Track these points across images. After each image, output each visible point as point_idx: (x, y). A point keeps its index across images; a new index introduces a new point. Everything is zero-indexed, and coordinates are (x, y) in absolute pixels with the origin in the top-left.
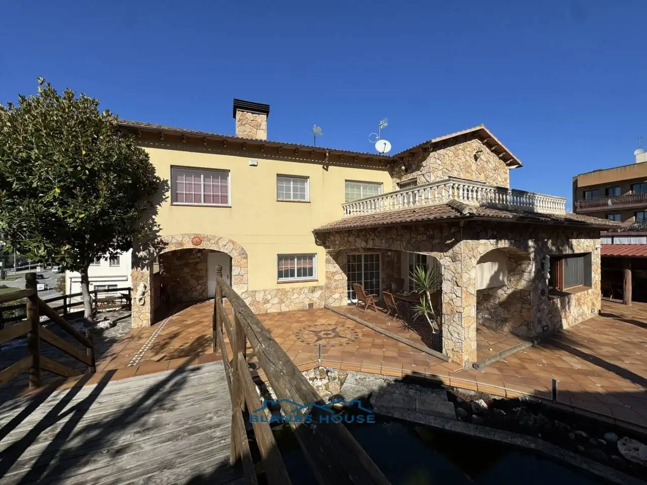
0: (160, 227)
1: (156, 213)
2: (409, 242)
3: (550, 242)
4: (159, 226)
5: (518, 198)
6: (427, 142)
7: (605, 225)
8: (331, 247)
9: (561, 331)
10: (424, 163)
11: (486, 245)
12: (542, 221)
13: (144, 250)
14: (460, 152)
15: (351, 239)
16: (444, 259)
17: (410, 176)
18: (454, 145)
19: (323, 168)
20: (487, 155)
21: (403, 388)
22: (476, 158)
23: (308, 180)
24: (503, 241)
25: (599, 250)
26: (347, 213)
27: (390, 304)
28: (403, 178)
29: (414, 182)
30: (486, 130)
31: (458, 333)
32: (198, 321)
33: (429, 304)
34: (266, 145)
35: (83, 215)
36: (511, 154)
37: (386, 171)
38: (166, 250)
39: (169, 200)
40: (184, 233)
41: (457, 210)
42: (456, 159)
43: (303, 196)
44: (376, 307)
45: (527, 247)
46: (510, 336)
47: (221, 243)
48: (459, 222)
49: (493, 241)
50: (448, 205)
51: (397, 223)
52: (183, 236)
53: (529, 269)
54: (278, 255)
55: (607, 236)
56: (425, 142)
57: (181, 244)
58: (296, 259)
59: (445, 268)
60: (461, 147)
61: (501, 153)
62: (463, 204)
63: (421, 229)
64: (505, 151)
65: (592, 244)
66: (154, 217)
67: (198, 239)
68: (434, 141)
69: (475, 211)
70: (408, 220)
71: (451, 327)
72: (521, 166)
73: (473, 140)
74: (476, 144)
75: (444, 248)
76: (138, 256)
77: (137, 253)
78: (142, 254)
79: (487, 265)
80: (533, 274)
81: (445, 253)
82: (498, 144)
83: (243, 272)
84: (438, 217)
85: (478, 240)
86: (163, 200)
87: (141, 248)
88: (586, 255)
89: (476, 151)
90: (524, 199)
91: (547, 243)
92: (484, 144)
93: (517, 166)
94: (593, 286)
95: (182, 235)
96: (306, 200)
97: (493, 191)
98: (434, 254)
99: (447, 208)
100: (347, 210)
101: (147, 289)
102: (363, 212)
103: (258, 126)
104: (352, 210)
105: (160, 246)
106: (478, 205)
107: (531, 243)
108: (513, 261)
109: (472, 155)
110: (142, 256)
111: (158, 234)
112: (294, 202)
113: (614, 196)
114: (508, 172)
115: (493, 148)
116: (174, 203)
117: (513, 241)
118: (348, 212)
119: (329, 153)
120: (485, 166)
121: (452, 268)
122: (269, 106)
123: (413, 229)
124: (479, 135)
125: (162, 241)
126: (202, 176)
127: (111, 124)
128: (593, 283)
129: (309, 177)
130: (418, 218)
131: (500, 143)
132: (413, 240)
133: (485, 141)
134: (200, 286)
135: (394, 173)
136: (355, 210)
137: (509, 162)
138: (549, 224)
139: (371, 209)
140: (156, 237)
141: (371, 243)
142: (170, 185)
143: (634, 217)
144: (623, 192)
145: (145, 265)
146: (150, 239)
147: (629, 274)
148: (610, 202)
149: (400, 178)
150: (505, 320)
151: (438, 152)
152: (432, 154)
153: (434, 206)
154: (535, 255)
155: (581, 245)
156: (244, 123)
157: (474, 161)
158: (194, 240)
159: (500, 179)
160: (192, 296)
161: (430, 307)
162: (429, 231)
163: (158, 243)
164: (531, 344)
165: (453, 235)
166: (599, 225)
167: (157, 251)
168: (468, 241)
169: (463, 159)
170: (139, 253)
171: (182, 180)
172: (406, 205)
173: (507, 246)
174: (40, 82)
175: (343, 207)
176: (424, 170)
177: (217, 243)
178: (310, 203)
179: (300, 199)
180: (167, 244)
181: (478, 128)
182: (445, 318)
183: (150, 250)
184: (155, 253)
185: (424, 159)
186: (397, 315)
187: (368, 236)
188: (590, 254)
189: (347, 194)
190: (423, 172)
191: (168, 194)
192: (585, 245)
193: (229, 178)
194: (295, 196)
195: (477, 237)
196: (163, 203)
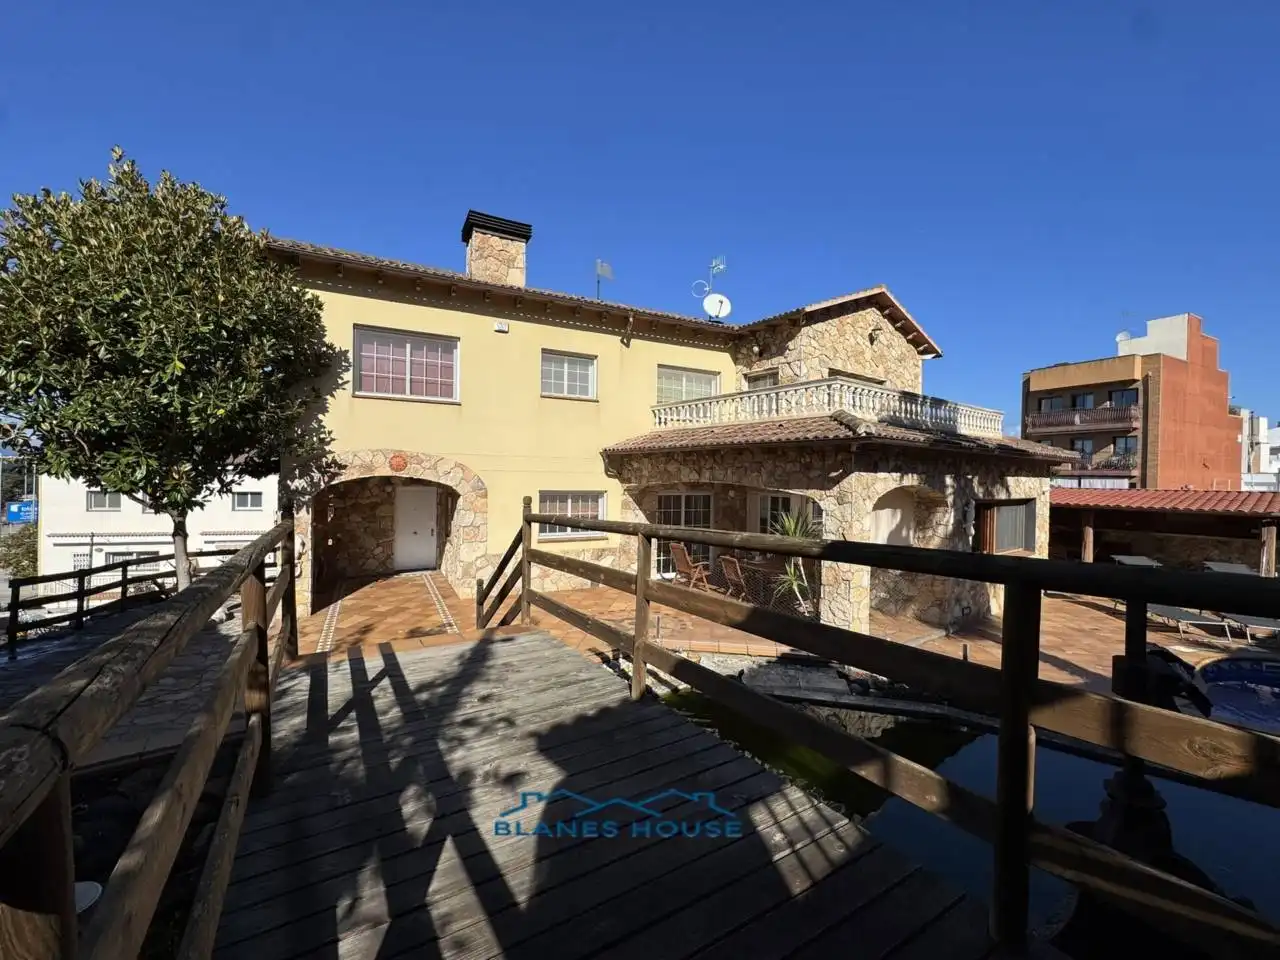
0: (332, 436)
1: (324, 410)
2: (771, 474)
3: (976, 481)
4: (330, 433)
5: (934, 410)
6: (798, 310)
7: (1055, 456)
8: (633, 479)
9: (989, 616)
10: (791, 345)
11: (886, 482)
12: (965, 447)
13: (300, 478)
14: (848, 328)
15: (672, 468)
16: (826, 500)
17: (767, 364)
18: (839, 316)
19: (622, 341)
20: (889, 334)
21: (780, 669)
22: (872, 340)
23: (595, 362)
24: (910, 475)
25: (1048, 494)
26: (660, 423)
27: (733, 577)
28: (755, 366)
29: (773, 375)
30: (889, 294)
31: (844, 612)
32: (396, 607)
33: (800, 572)
34: (527, 297)
35: (221, 411)
36: (926, 336)
37: (726, 352)
38: (343, 478)
39: (349, 387)
40: (375, 449)
41: (848, 427)
42: (842, 339)
43: (585, 390)
44: (708, 586)
45: (944, 486)
46: (916, 622)
47: (442, 468)
48: (850, 446)
49: (896, 475)
50: (834, 418)
51: (755, 443)
52: (374, 453)
53: (945, 520)
54: (540, 492)
55: (1071, 477)
56: (794, 310)
57: (370, 468)
58: (570, 501)
59: (827, 515)
60: (849, 321)
61: (909, 334)
62: (856, 418)
63: (792, 454)
64: (917, 331)
65: (1038, 486)
66: (320, 416)
67: (400, 460)
68: (808, 309)
69: (873, 430)
70: (774, 438)
71: (833, 603)
72: (941, 356)
73: (869, 310)
74: (872, 315)
75: (827, 484)
76: (289, 487)
77: (289, 482)
78: (298, 484)
79: (886, 513)
80: (950, 527)
81: (828, 492)
82: (906, 319)
83: (478, 522)
84: (821, 437)
85: (876, 472)
86: (338, 386)
87: (297, 472)
88: (1028, 502)
89: (872, 328)
90: (942, 413)
91: (971, 480)
92: (884, 317)
93: (934, 355)
94: (1036, 551)
95: (372, 452)
96: (589, 397)
97: (897, 398)
98: (810, 493)
99: (832, 423)
100: (660, 418)
101: (306, 548)
102: (691, 421)
103: (510, 263)
104: (669, 418)
105: (332, 470)
106: (876, 419)
107: (949, 480)
108: (923, 507)
109: (867, 334)
110: (297, 488)
111: (327, 448)
112: (570, 399)
113: (1084, 410)
114: (920, 363)
115: (899, 325)
116: (357, 393)
117: (924, 476)
118: (663, 420)
119: (634, 317)
120: (886, 353)
121: (839, 515)
122: (530, 226)
123: (780, 453)
124: (878, 302)
125: (334, 462)
126: (408, 346)
127: (257, 244)
128: (1037, 546)
129: (596, 357)
130: (789, 436)
131: (909, 317)
132: (779, 472)
133: (887, 312)
134: (380, 549)
135: (740, 356)
136: (675, 418)
137: (921, 348)
138: (975, 451)
139: (705, 416)
140: (325, 454)
141: (707, 474)
142: (351, 360)
143: (1112, 446)
144: (1097, 403)
145: (304, 503)
146: (315, 457)
147: (1089, 533)
148: (1077, 419)
149: (749, 365)
150: (909, 600)
151: (814, 326)
152: (804, 330)
153: (811, 418)
154: (954, 501)
155: (1021, 486)
156: (485, 254)
157: (868, 343)
158: (394, 462)
159: (907, 376)
160: (365, 567)
161: (801, 575)
162: (804, 457)
163: (329, 465)
164: (944, 633)
165: (842, 464)
166: (1046, 455)
167: (326, 479)
168: (862, 473)
169: (852, 340)
170: (292, 482)
171: (372, 352)
172: (765, 415)
173: (915, 483)
174: (115, 156)
175: (653, 411)
176: (791, 356)
177: (434, 467)
178: (598, 402)
179: (579, 394)
180: (345, 467)
181: (876, 291)
182: (825, 591)
183: (312, 478)
184: (322, 483)
185: (791, 337)
186: (744, 594)
187: (703, 463)
188: (1034, 499)
189: (660, 390)
190: (789, 359)
191: (348, 376)
192: (1027, 487)
193: (458, 353)
194: (571, 389)
195: (874, 468)
196: (338, 393)
